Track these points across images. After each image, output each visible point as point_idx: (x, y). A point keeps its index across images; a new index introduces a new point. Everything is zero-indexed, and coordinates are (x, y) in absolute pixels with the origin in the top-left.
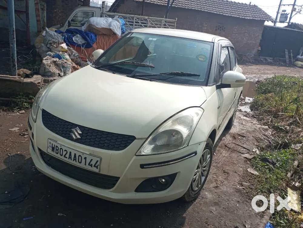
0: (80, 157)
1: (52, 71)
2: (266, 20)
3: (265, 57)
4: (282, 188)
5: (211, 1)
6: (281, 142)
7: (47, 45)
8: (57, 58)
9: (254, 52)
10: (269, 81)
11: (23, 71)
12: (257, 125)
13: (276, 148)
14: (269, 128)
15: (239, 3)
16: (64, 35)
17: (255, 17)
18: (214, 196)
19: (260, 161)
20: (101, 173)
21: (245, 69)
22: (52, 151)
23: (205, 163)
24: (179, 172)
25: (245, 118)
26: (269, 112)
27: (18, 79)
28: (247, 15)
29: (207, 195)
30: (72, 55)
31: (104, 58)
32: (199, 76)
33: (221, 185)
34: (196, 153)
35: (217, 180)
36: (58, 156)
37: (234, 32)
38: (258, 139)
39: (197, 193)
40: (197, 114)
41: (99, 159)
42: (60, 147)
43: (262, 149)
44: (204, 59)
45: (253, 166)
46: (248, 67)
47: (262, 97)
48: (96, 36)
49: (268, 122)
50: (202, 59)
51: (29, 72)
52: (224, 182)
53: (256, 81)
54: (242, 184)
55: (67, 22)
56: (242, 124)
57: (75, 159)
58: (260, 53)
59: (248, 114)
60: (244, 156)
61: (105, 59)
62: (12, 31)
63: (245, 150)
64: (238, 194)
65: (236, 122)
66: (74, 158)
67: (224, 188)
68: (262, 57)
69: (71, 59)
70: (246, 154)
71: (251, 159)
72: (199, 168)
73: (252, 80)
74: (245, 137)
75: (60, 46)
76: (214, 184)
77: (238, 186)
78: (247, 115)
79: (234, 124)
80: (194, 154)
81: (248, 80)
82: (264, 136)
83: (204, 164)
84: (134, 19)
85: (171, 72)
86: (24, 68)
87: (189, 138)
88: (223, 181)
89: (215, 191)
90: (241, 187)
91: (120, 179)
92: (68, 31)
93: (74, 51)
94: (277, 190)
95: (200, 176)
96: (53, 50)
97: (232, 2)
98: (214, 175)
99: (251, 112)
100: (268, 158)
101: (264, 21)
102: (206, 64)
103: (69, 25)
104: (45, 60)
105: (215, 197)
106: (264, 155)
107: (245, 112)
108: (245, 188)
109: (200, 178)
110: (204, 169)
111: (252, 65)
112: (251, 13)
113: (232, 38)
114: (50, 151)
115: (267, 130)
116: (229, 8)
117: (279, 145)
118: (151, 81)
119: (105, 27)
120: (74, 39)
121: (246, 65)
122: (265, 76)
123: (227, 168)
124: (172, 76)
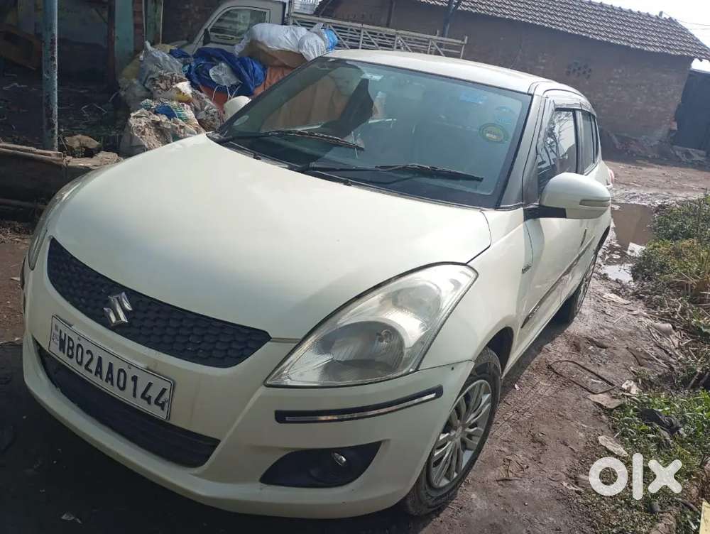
0: (122, 374)
1: (146, 145)
2: (697, 57)
3: (687, 149)
4: (687, 501)
5: (561, 3)
6: (702, 370)
7: (145, 82)
8: (162, 114)
9: (661, 133)
10: (690, 208)
11: (79, 140)
12: (642, 319)
13: (685, 382)
14: (674, 328)
15: (631, 12)
16: (188, 61)
17: (669, 49)
18: (492, 505)
19: (637, 418)
20: (173, 422)
21: (634, 173)
22: (60, 350)
23: (473, 416)
24: (389, 440)
25: (614, 296)
26: (680, 288)
27: (54, 157)
28: (649, 41)
29: (475, 500)
30: (202, 110)
31: (246, 117)
32: (480, 180)
33: (517, 476)
34: (438, 391)
35: (509, 460)
36: (72, 364)
37: (612, 82)
38: (642, 355)
39: (445, 494)
40: (457, 284)
41: (168, 386)
42: (76, 343)
43: (646, 385)
44: (498, 135)
45: (614, 429)
46: (640, 169)
47: (665, 247)
48: (264, 69)
49: (674, 313)
50: (494, 137)
51: (94, 144)
52: (528, 467)
53: (656, 206)
54: (576, 478)
55: (202, 32)
56: (604, 312)
57: (109, 379)
58: (675, 138)
59: (624, 287)
60: (595, 398)
61: (247, 121)
62: (50, 41)
63: (600, 382)
64: (562, 507)
65: (586, 307)
66: (107, 376)
67: (524, 487)
68: (679, 148)
69: (199, 121)
70: (600, 395)
71: (612, 410)
72: (456, 430)
73: (646, 203)
74: (606, 348)
75: (174, 87)
76: (500, 472)
77: (565, 484)
78: (619, 289)
79: (583, 311)
80: (432, 396)
81: (636, 202)
82: (658, 350)
83: (471, 418)
84: (362, 34)
85: (402, 164)
86: (84, 134)
87: (421, 348)
88: (525, 466)
89: (499, 491)
90: (571, 488)
91: (220, 445)
92: (201, 54)
93: (208, 101)
94: (670, 505)
95: (458, 450)
96: (158, 96)
97: (612, 8)
98: (504, 446)
99: (633, 284)
100: (659, 413)
101: (692, 59)
102: (504, 150)
103: (207, 40)
104: (134, 117)
105: (494, 509)
106: (649, 403)
107: (617, 281)
108: (582, 490)
109: (457, 454)
110: (472, 430)
111: (651, 164)
112: (659, 37)
113: (607, 96)
114: (54, 349)
115: (666, 333)
116: (604, 21)
117: (696, 377)
118: (346, 183)
119: (289, 49)
120: (211, 72)
121: (637, 164)
122: (680, 195)
123: (543, 429)
124: (406, 176)
